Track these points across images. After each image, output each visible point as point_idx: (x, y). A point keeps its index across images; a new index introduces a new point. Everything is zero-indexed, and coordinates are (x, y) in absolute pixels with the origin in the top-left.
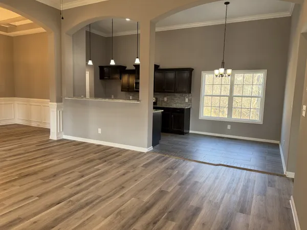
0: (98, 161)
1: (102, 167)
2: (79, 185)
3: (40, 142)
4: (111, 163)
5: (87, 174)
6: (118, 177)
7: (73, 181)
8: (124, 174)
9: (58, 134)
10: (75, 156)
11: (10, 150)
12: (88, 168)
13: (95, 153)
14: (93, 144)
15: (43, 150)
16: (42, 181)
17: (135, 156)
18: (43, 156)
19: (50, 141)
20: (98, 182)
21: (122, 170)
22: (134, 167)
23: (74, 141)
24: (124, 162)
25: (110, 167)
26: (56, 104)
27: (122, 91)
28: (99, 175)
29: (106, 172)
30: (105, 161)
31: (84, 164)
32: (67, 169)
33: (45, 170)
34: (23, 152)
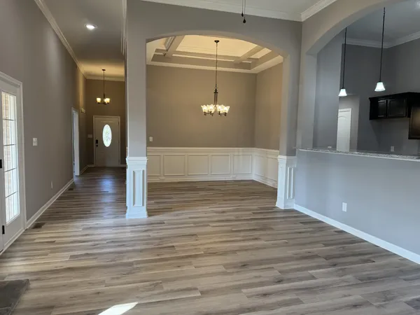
0: (322, 261)
1: (322, 276)
2: (265, 295)
3: (262, 209)
4: (344, 272)
5: (289, 280)
6: (340, 308)
7: (262, 284)
8: (355, 306)
9: (286, 201)
10: (291, 242)
11: (223, 212)
12: (298, 270)
13: (326, 245)
14: (332, 227)
15: (256, 221)
16: (224, 269)
17: (402, 272)
18: (250, 230)
19: (275, 210)
20: (298, 302)
21: (357, 295)
22: (387, 297)
23: (307, 216)
24: (370, 278)
25: (337, 278)
26: (285, 157)
27: (410, 138)
28: (306, 289)
29: (323, 288)
30: (335, 265)
31: (297, 259)
32: (267, 260)
33: (238, 253)
34: (232, 218)
